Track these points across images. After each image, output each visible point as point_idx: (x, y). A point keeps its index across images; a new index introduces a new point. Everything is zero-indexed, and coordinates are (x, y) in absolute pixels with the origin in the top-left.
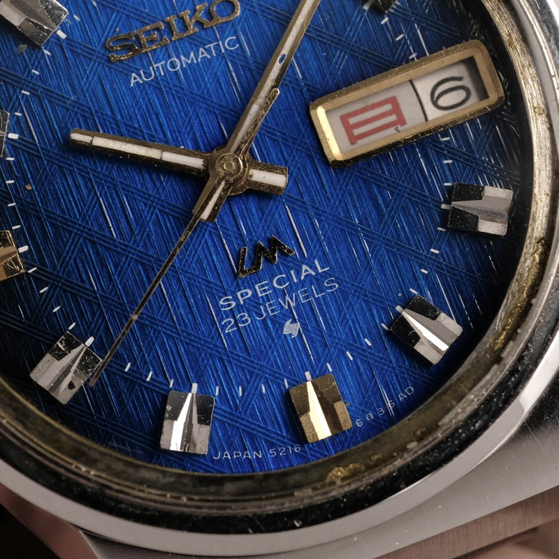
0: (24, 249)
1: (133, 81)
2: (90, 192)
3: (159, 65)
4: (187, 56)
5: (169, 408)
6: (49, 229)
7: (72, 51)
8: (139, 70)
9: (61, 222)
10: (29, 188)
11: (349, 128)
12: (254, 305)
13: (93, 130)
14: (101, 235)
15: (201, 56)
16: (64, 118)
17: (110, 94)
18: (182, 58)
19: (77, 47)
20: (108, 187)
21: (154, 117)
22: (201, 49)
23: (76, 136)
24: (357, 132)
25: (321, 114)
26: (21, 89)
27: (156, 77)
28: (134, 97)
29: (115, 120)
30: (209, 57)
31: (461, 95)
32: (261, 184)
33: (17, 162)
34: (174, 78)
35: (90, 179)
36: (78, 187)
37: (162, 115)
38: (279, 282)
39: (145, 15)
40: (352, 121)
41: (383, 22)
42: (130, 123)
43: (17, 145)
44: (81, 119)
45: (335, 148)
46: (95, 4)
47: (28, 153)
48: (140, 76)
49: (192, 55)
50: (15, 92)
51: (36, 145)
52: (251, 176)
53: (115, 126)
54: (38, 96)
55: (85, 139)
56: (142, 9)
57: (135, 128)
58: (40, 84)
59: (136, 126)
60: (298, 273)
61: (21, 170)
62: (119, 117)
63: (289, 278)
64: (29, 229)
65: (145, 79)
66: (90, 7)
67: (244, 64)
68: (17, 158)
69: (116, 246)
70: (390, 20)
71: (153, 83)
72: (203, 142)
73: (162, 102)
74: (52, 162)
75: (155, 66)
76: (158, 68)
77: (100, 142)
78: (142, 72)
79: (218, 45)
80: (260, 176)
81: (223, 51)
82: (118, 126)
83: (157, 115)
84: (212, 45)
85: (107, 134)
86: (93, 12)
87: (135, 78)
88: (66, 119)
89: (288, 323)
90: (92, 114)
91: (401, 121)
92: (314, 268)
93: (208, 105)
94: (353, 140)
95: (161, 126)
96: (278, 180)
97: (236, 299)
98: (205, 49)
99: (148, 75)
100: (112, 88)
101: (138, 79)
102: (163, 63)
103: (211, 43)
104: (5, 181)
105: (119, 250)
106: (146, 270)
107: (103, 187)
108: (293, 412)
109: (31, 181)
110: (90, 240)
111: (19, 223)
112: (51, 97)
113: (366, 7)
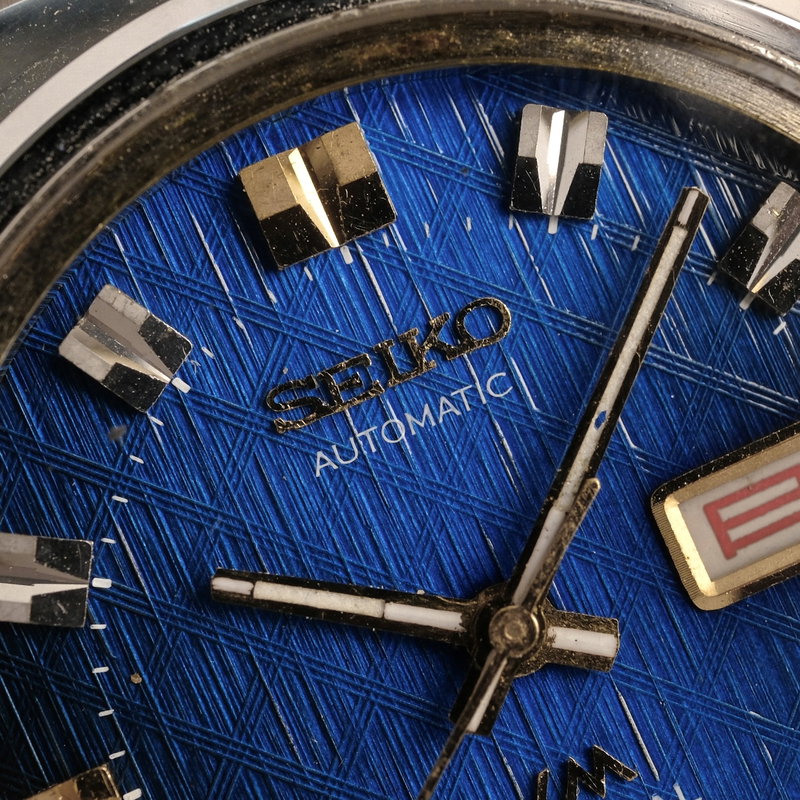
0: (133, 795)
1: (319, 467)
2: (250, 681)
3: (366, 433)
4: (418, 413)
6: (180, 757)
7: (202, 415)
8: (329, 444)
9: (200, 740)
10: (136, 679)
11: (720, 528)
14: (276, 760)
15: (442, 413)
16: (194, 544)
17: (279, 494)
18: (409, 417)
19: (211, 408)
20: (285, 670)
21: (362, 532)
22: (443, 400)
23: (222, 584)
24: (735, 534)
25: (673, 512)
26: (112, 493)
27: (361, 455)
28: (324, 498)
29: (292, 542)
30: (458, 413)
32: (571, 654)
33: (113, 631)
34: (396, 456)
35: (250, 657)
36: (227, 672)
37: (377, 528)
39: (335, 340)
40: (726, 513)
41: (776, 332)
42: (318, 547)
43: (110, 598)
44: (226, 544)
46: (240, 324)
47: (131, 613)
48: (331, 455)
49: (427, 411)
50: (100, 498)
51: (145, 598)
52: (552, 640)
53: (290, 554)
54: (144, 505)
55: (241, 587)
56: (330, 329)
57: (328, 555)
58: (145, 480)
59: (330, 551)
61: (122, 647)
62: (297, 537)
64: (142, 757)
65: (342, 462)
66: (232, 331)
67: (524, 423)
68: (111, 625)
69: (305, 780)
70: (790, 326)
71: (358, 469)
72: (456, 573)
73: (375, 502)
74: (177, 628)
75: (358, 435)
76: (364, 438)
77: (266, 591)
78: (334, 447)
79: (475, 390)
80: (568, 638)
81: (484, 401)
82: (295, 552)
83: (367, 528)
84: (462, 391)
85: (278, 576)
86: (237, 340)
87: (323, 461)
88: (200, 545)
90: (246, 533)
93: (462, 504)
94: (729, 549)
95: (376, 548)
96: (602, 644)
98: (450, 398)
99: (346, 453)
100: (281, 481)
101: (330, 462)
102: (372, 429)
103: (461, 386)
104: (90, 670)
105: (311, 787)
107: (275, 670)
109: (140, 666)
110: (255, 771)
111: (123, 747)
112: (167, 504)
113: (744, 305)
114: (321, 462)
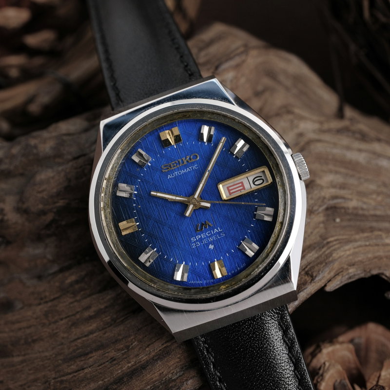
0: (138, 224)
2: (156, 208)
4: (184, 170)
5: (176, 268)
6: (145, 218)
8: (170, 174)
9: (148, 216)
10: (139, 207)
11: (229, 191)
12: (201, 240)
13: (157, 191)
14: (159, 220)
15: (188, 170)
17: (162, 181)
18: (182, 171)
19: (153, 168)
21: (174, 187)
22: (188, 168)
23: (152, 193)
24: (231, 191)
25: (221, 186)
26: (138, 179)
27: (175, 176)
28: (169, 182)
30: (190, 170)
31: (261, 181)
32: (203, 206)
33: (136, 200)
34: (180, 176)
35: (156, 204)
36: (153, 207)
37: (176, 186)
38: (208, 234)
39: (172, 159)
40: (230, 188)
42: (168, 189)
43: (137, 195)
44: (154, 188)
45: (224, 196)
46: (159, 156)
47: (139, 197)
48: (171, 176)
50: (136, 180)
51: (142, 195)
52: (201, 204)
53: (163, 190)
54: (143, 181)
55: (155, 194)
56: (172, 157)
57: (169, 191)
58: (143, 178)
60: (213, 231)
61: (138, 202)
62: (164, 187)
63: (211, 232)
64: (139, 218)
67: (199, 172)
68: (136, 198)
69: (163, 223)
70: (241, 160)
71: (174, 178)
72: (188, 194)
73: (177, 183)
74: (146, 200)
76: (176, 173)
77: (159, 194)
79: (193, 167)
80: (203, 204)
81: (194, 169)
84: (191, 167)
85: (161, 192)
86: (158, 158)
88: (150, 188)
89: (210, 245)
90: (157, 186)
91: (244, 188)
92: (218, 230)
94: (230, 194)
95: (176, 190)
96: (208, 205)
97: (196, 238)
99: (173, 175)
100: (163, 179)
104: (133, 205)
106: (171, 230)
108: (211, 270)
109: (140, 205)
110: (156, 221)
111: (137, 217)
112: (146, 181)
113: (234, 157)
114: (169, 177)
